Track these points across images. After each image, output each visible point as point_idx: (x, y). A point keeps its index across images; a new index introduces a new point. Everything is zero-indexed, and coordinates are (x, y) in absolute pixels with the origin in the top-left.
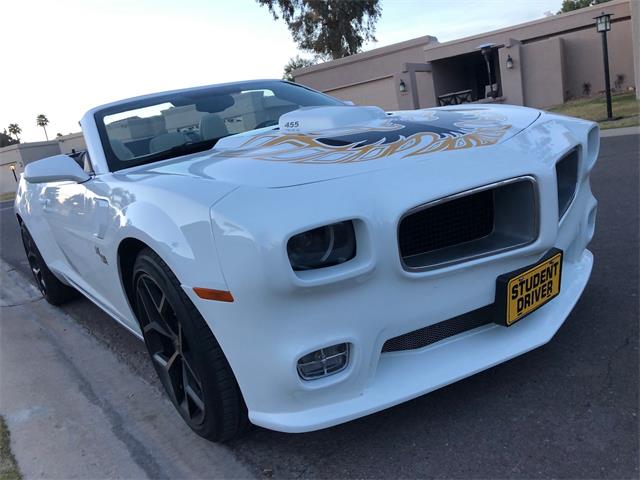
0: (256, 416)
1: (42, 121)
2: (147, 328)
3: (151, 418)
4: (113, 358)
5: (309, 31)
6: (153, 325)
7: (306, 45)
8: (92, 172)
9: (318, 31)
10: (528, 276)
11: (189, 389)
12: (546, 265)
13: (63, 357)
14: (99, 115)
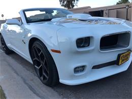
0: (61, 81)
1: (3, 16)
2: (34, 59)
3: (32, 80)
4: (22, 67)
5: (63, 2)
6: (36, 58)
7: (63, 5)
8: (22, 23)
9: (65, 3)
10: (124, 55)
11: (44, 74)
12: (128, 53)
13: (10, 65)
14: (24, 11)
